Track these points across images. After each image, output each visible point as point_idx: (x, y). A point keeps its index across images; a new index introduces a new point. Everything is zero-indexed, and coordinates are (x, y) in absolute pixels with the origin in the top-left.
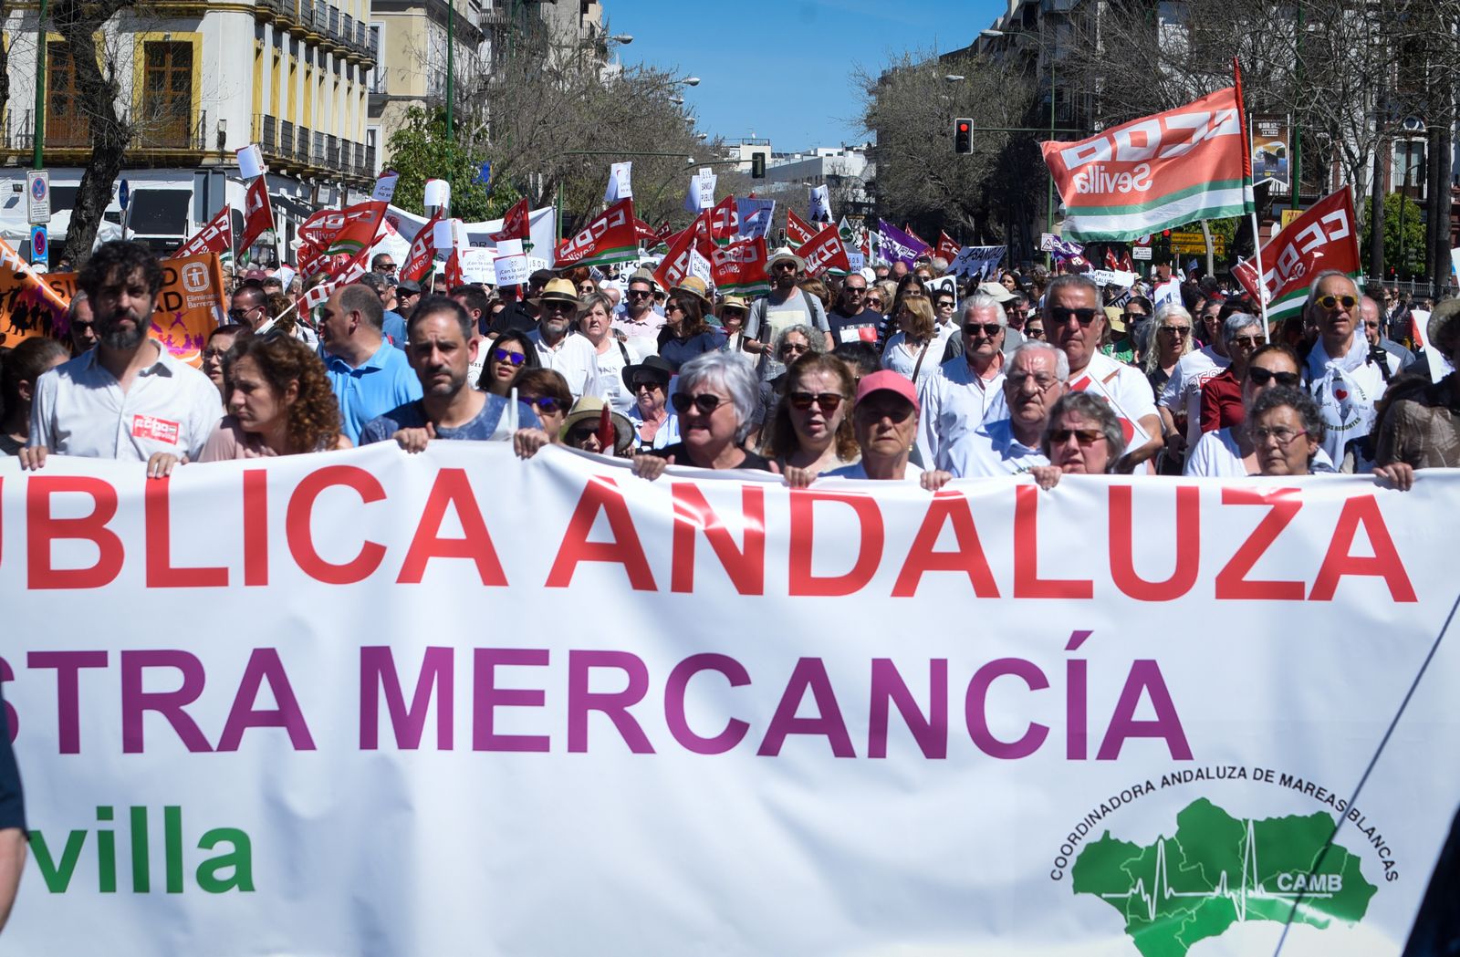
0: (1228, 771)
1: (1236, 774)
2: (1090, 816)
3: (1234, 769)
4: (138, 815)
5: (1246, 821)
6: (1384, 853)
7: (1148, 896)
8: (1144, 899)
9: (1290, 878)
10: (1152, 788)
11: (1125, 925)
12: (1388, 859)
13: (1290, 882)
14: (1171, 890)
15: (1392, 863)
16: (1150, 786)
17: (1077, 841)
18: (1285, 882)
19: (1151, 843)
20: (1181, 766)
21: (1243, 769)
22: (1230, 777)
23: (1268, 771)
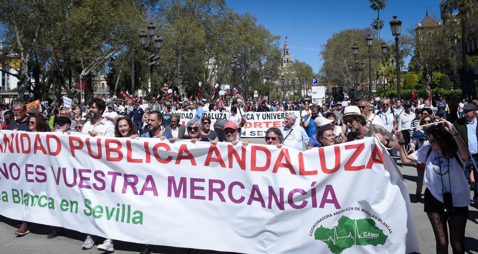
0: (349, 209)
1: (350, 209)
2: (318, 221)
3: (350, 208)
4: (124, 206)
5: (354, 220)
6: (388, 228)
7: (333, 240)
8: (332, 240)
9: (367, 233)
10: (332, 215)
11: (328, 246)
12: (389, 229)
13: (366, 234)
14: (338, 237)
15: (390, 229)
16: (331, 215)
17: (315, 227)
18: (365, 234)
19: (333, 228)
20: (338, 210)
21: (352, 208)
22: (349, 210)
23: (358, 208)
